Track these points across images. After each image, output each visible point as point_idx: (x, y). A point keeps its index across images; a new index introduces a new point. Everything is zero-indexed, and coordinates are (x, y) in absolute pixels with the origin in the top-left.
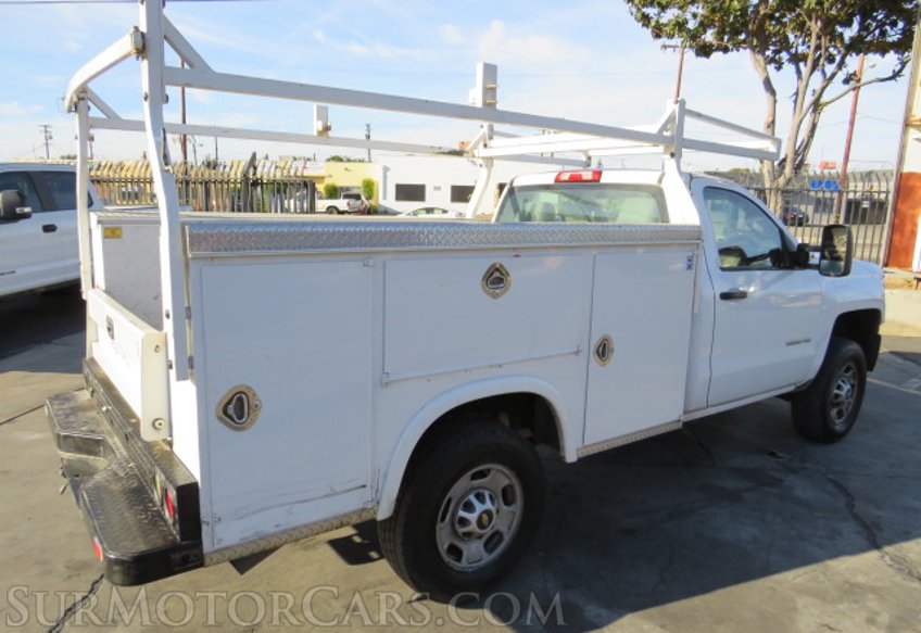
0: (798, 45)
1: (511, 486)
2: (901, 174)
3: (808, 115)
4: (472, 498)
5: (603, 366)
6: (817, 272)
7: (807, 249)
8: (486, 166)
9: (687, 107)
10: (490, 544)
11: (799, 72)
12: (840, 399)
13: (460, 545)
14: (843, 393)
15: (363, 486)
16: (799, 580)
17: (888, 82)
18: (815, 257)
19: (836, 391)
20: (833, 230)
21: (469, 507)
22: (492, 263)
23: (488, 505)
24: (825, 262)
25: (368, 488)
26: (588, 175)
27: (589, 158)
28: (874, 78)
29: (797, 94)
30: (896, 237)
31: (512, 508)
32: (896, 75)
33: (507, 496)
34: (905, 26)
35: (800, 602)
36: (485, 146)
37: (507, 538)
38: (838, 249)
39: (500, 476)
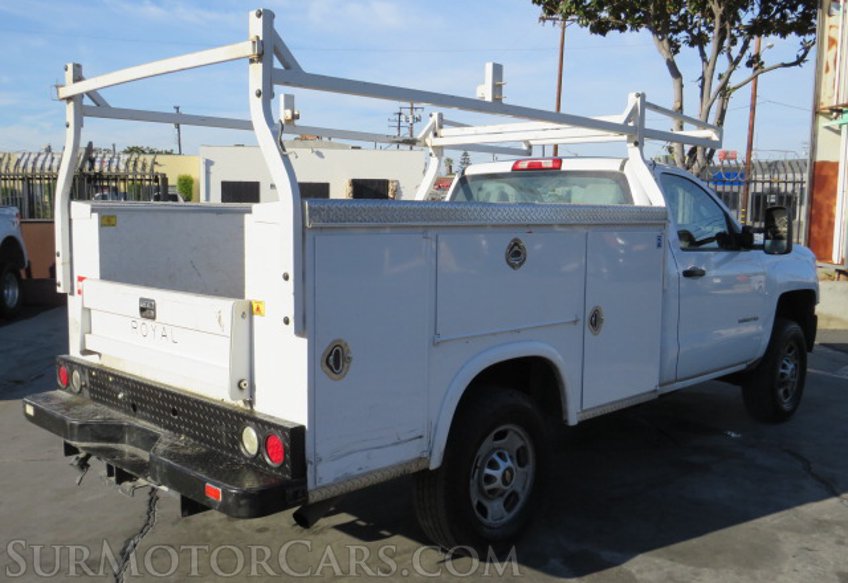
0: (700, 25)
1: (523, 448)
2: (815, 163)
3: (717, 101)
4: (495, 456)
5: (595, 334)
6: (762, 252)
7: (751, 231)
8: (437, 155)
9: (647, 100)
10: (509, 503)
11: (703, 54)
12: (786, 378)
13: (486, 503)
14: (788, 372)
15: (421, 437)
16: (776, 522)
17: (793, 67)
18: (759, 238)
19: (783, 371)
20: (775, 213)
21: (493, 465)
22: (512, 238)
23: (509, 463)
24: (768, 242)
25: (425, 438)
26: (548, 164)
27: (530, 147)
28: (779, 62)
29: (703, 78)
30: (815, 229)
31: (525, 469)
32: (800, 61)
33: (520, 458)
34: (804, 10)
35: (781, 536)
36: (436, 135)
37: (522, 498)
38: (780, 229)
39: (516, 439)
